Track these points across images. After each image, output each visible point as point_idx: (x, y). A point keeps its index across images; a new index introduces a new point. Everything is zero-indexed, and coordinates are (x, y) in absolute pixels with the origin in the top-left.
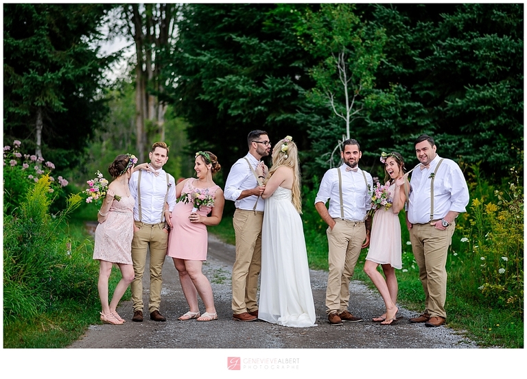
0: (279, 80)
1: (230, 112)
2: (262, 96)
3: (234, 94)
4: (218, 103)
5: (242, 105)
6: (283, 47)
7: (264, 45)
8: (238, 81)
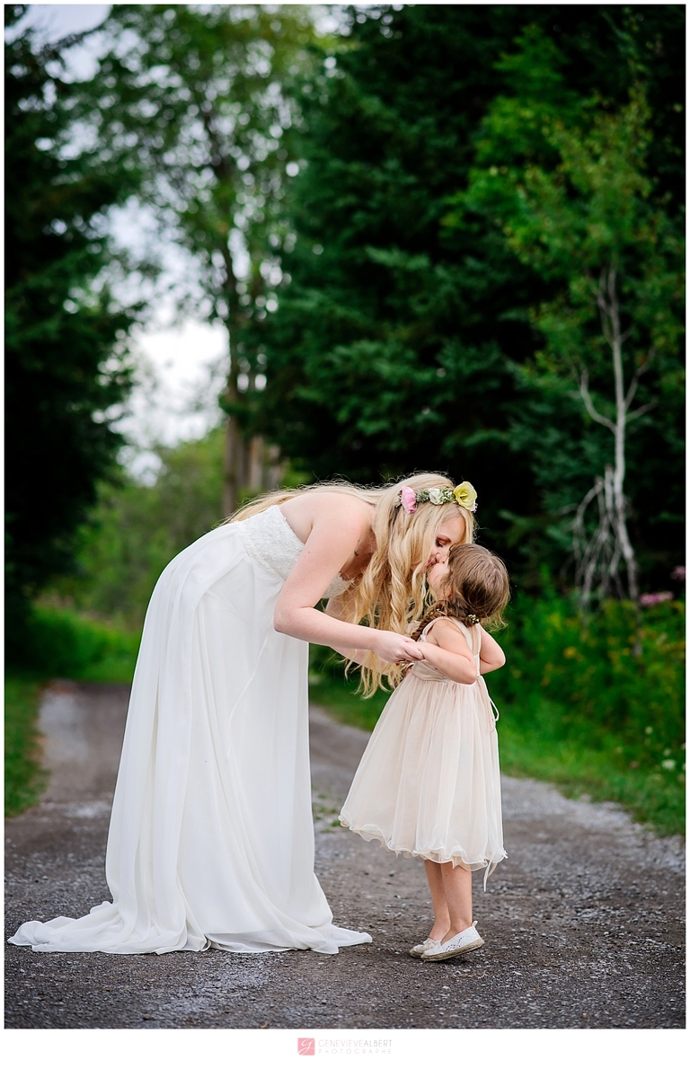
0: (472, 351)
1: (362, 425)
2: (434, 388)
3: (369, 384)
4: (338, 407)
5: (391, 411)
6: (482, 274)
7: (441, 272)
8: (378, 355)
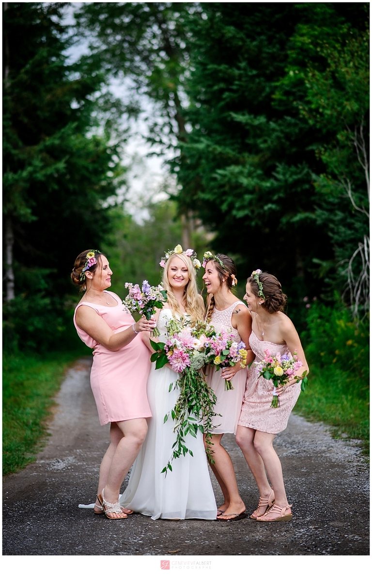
0: (293, 169)
1: (234, 212)
2: (272, 191)
3: (237, 190)
4: (222, 202)
5: (250, 203)
6: (295, 125)
7: (272, 125)
8: (241, 173)
